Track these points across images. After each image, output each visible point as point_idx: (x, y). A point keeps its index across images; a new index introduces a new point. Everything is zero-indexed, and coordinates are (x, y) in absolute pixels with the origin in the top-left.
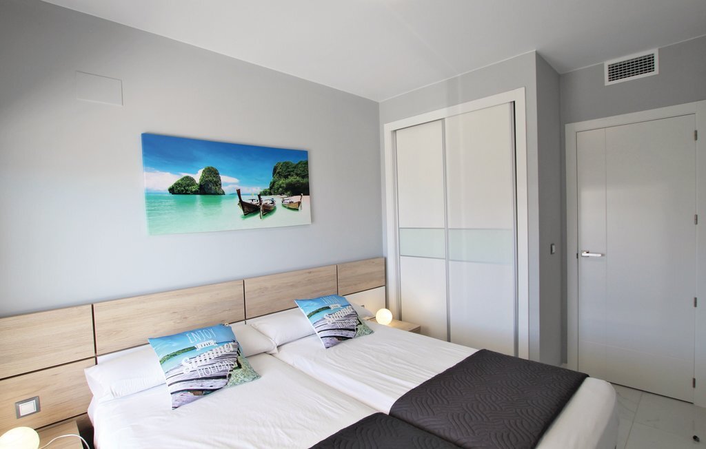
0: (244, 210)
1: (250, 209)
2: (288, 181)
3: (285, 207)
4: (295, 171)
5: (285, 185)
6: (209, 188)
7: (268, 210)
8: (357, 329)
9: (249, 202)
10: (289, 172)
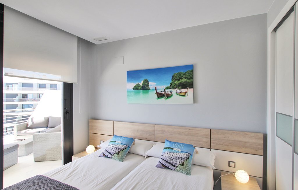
0: (157, 96)
1: (160, 95)
2: (179, 82)
3: (178, 94)
4: (184, 76)
5: (178, 84)
6: (145, 87)
7: (169, 96)
8: (177, 167)
9: (160, 92)
10: (180, 77)
